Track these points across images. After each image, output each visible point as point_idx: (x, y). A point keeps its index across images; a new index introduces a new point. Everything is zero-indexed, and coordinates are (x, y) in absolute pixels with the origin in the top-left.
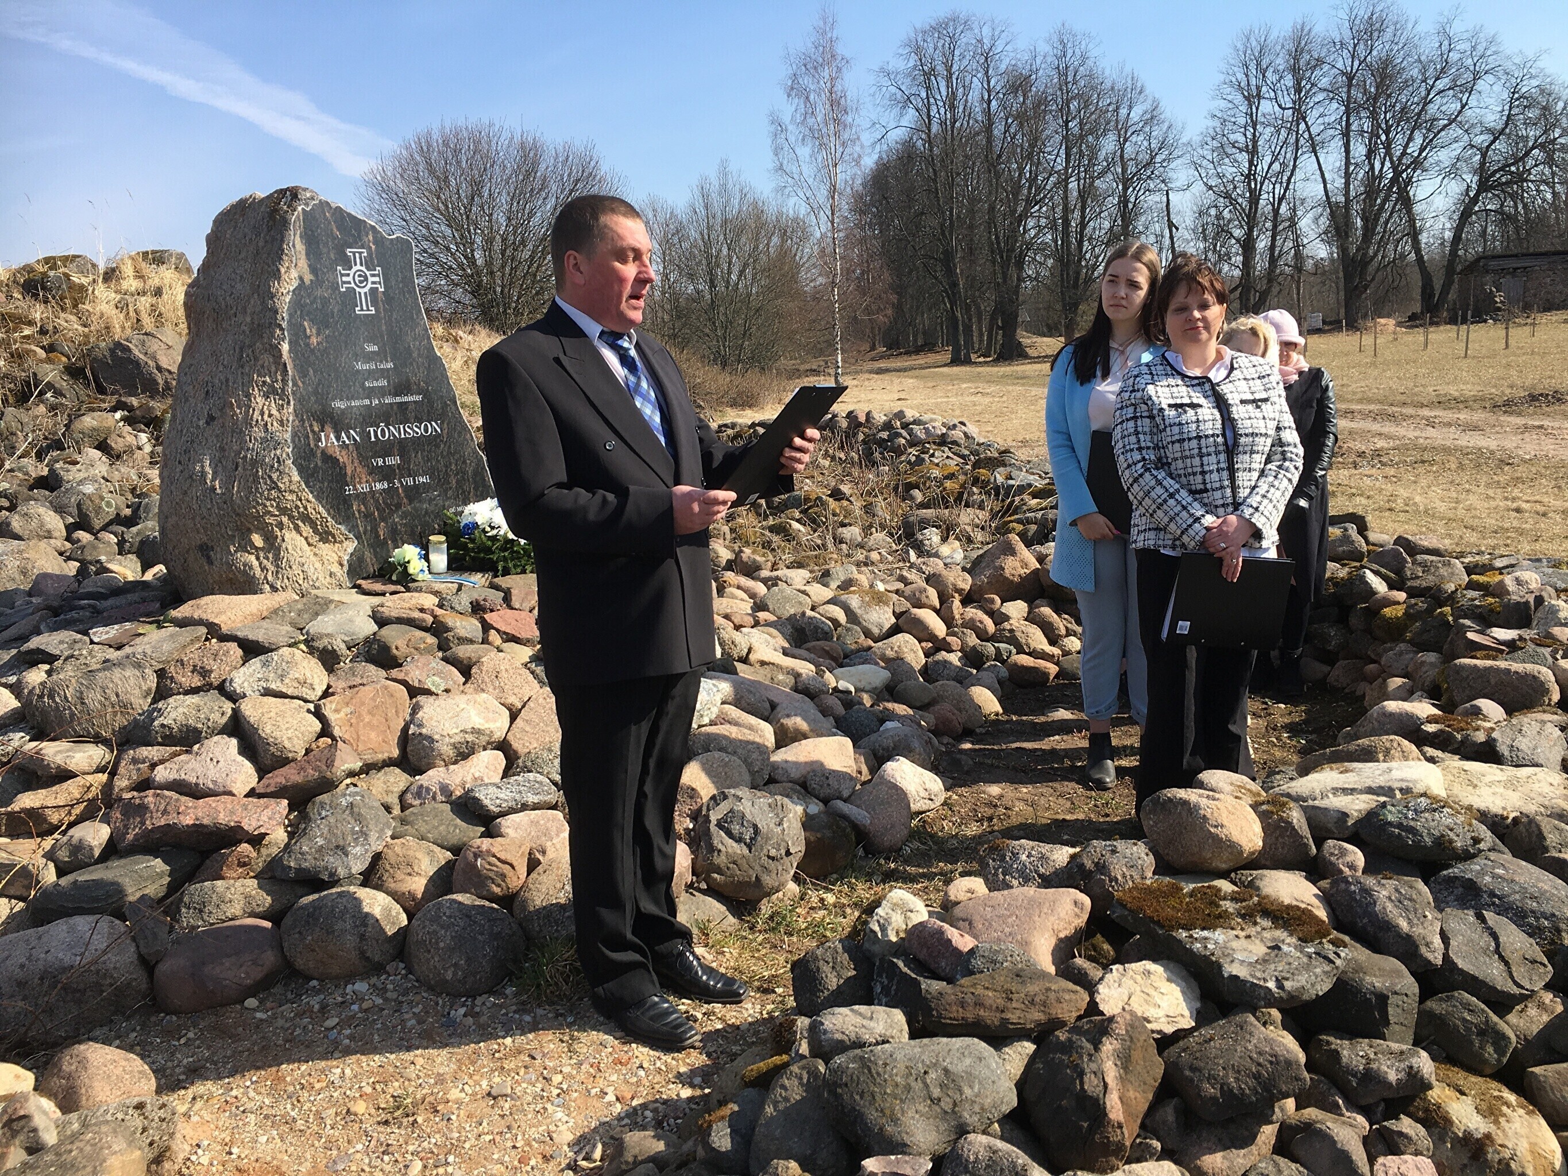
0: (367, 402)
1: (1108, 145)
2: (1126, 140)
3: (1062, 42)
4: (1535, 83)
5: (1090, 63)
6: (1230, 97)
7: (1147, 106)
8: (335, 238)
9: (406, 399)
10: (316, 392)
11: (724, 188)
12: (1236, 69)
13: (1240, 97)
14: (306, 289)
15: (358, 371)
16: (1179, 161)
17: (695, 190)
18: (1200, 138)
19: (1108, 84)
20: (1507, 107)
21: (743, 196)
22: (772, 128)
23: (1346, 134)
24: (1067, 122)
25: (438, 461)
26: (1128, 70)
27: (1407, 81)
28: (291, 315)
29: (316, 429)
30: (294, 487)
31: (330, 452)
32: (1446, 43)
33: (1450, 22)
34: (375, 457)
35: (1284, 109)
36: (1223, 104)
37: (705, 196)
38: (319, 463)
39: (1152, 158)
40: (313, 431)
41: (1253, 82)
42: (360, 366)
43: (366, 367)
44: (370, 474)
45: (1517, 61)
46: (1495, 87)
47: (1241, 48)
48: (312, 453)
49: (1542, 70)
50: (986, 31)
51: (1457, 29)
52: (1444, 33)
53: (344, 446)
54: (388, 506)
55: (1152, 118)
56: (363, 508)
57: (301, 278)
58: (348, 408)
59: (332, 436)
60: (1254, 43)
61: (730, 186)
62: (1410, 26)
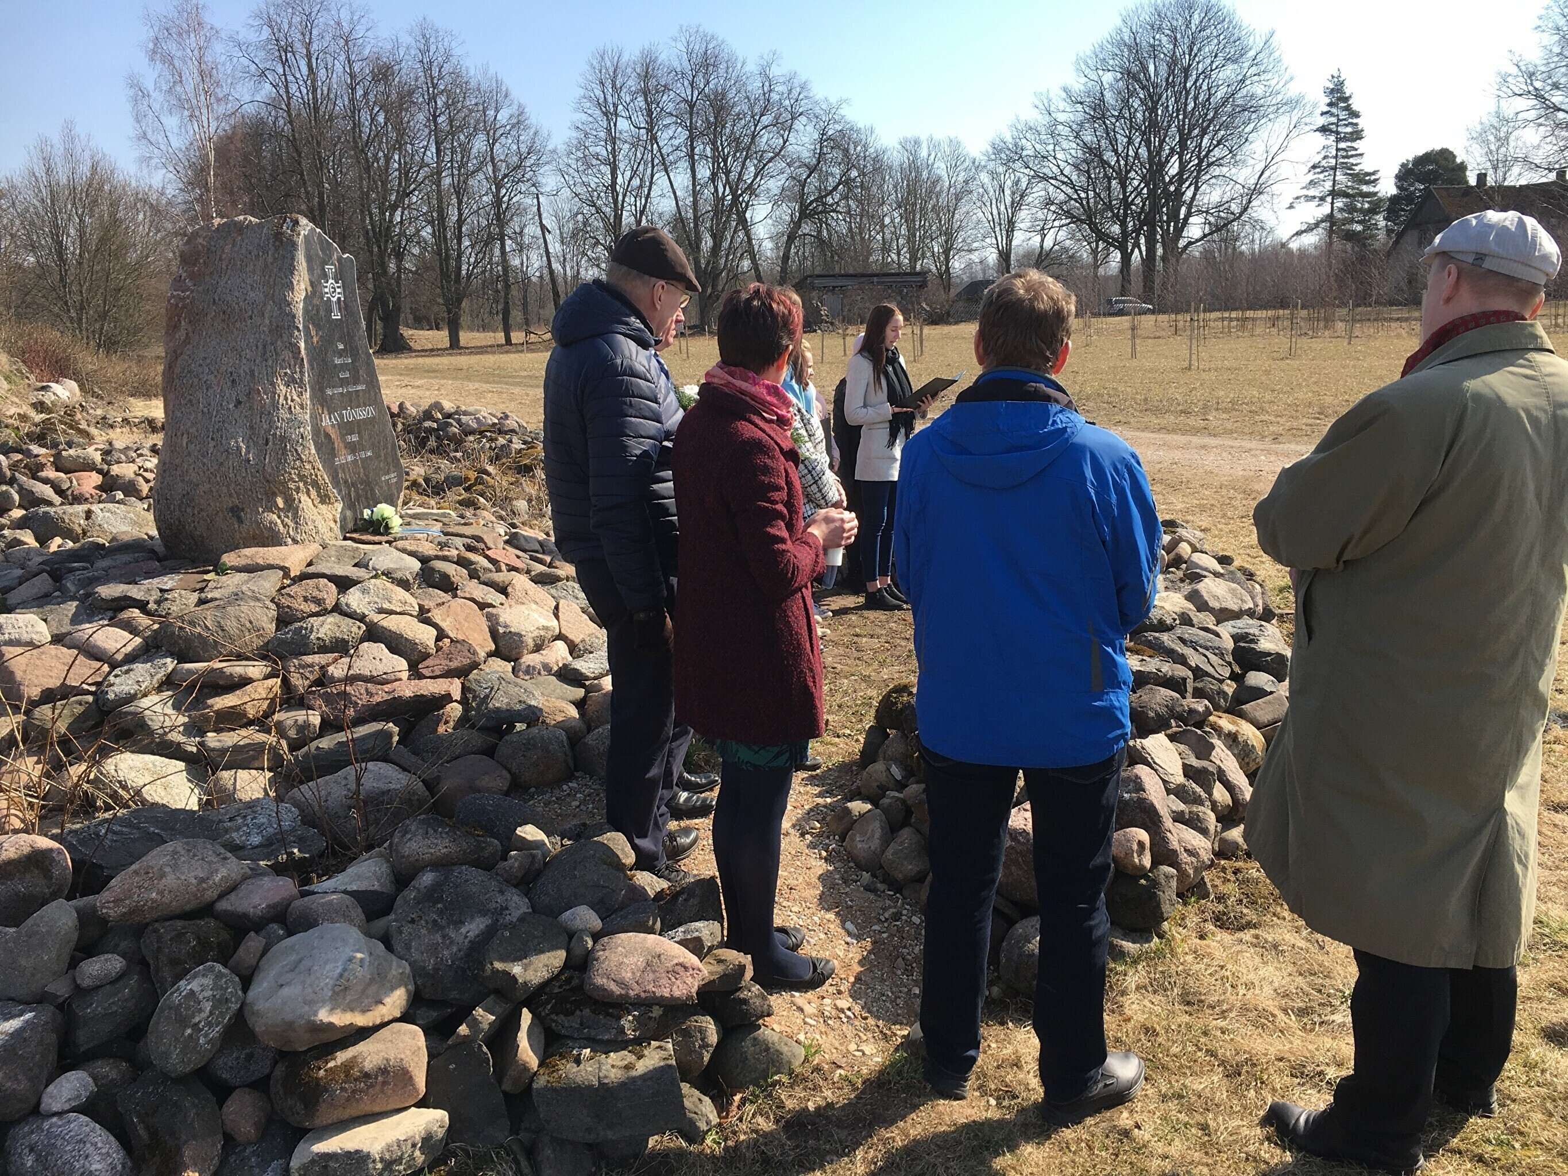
0: (341, 390)
1: (479, 144)
2: (495, 141)
3: (424, 36)
4: (838, 127)
5: (454, 60)
6: (589, 112)
7: (514, 109)
12: (594, 85)
13: (598, 112)
14: (311, 298)
16: (546, 168)
17: (33, 152)
18: (564, 147)
19: (473, 84)
20: (818, 147)
22: (132, 94)
23: (691, 156)
24: (435, 117)
26: (492, 72)
27: (738, 114)
28: (304, 319)
29: (320, 412)
30: (311, 459)
31: (327, 429)
32: (767, 84)
33: (769, 65)
34: (347, 434)
35: (639, 128)
36: (584, 117)
37: (46, 159)
38: (323, 439)
39: (521, 160)
40: (319, 415)
41: (610, 99)
44: (346, 448)
45: (824, 107)
46: (807, 128)
47: (597, 66)
48: (319, 431)
49: (843, 117)
50: (345, 16)
51: (775, 71)
52: (764, 74)
53: (333, 426)
55: (518, 122)
56: (344, 476)
57: (307, 290)
58: (333, 394)
59: (327, 417)
60: (608, 64)
61: (78, 150)
62: (739, 66)
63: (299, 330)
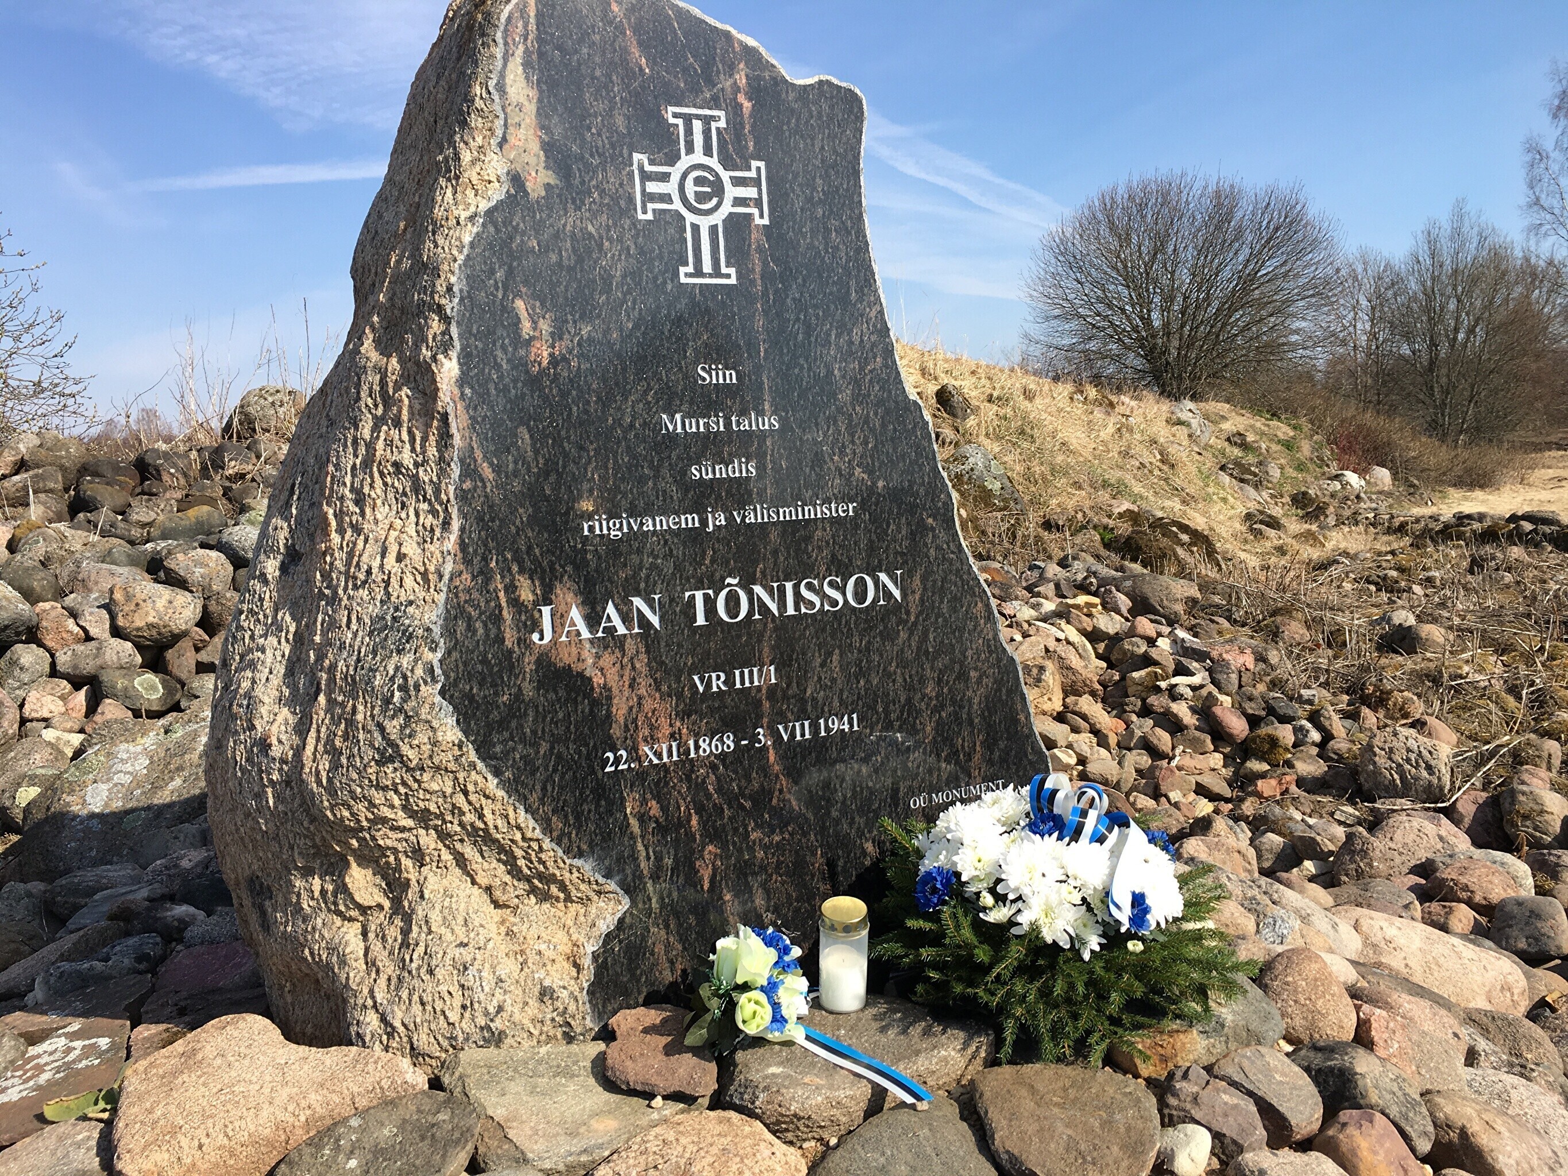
0: (690, 521)
8: (630, 73)
9: (809, 512)
10: (533, 494)
11: (1457, 233)
14: (531, 209)
15: (672, 437)
17: (1420, 235)
21: (1482, 239)
22: (1528, 158)
25: (888, 675)
28: (473, 280)
29: (526, 595)
30: (445, 758)
31: (566, 657)
34: (702, 667)
37: (1432, 242)
38: (529, 691)
40: (515, 603)
42: (676, 424)
43: (695, 426)
44: (684, 714)
48: (509, 663)
53: (611, 641)
54: (732, 799)
56: (654, 808)
57: (516, 180)
58: (632, 536)
59: (575, 614)
61: (1465, 229)
63: (446, 319)
